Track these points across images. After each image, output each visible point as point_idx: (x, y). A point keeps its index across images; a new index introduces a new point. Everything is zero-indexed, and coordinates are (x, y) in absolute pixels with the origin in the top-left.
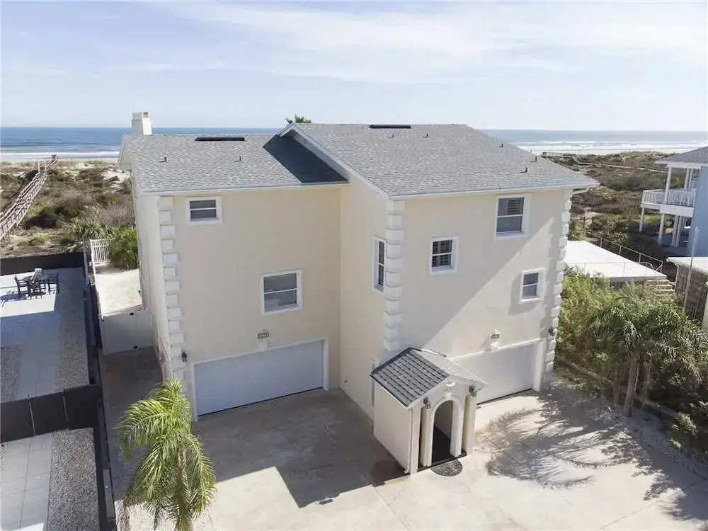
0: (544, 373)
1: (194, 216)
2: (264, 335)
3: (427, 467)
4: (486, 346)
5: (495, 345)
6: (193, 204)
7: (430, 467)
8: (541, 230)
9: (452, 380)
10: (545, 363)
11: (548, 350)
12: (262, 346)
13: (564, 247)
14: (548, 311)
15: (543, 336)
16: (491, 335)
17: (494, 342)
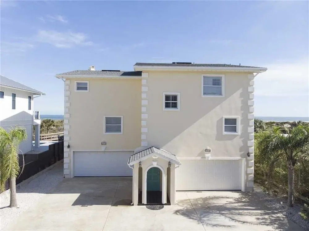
0: (247, 181)
1: (79, 88)
2: (104, 143)
3: (144, 205)
4: (202, 154)
5: (208, 155)
6: (78, 84)
7: (146, 205)
8: (234, 94)
9: (156, 155)
10: (247, 174)
11: (247, 166)
12: (103, 148)
13: (252, 106)
14: (245, 142)
15: (242, 156)
16: (205, 149)
17: (207, 154)
